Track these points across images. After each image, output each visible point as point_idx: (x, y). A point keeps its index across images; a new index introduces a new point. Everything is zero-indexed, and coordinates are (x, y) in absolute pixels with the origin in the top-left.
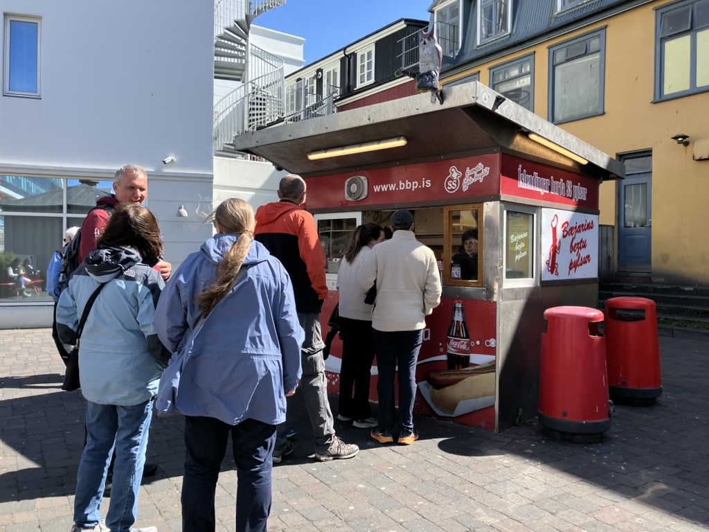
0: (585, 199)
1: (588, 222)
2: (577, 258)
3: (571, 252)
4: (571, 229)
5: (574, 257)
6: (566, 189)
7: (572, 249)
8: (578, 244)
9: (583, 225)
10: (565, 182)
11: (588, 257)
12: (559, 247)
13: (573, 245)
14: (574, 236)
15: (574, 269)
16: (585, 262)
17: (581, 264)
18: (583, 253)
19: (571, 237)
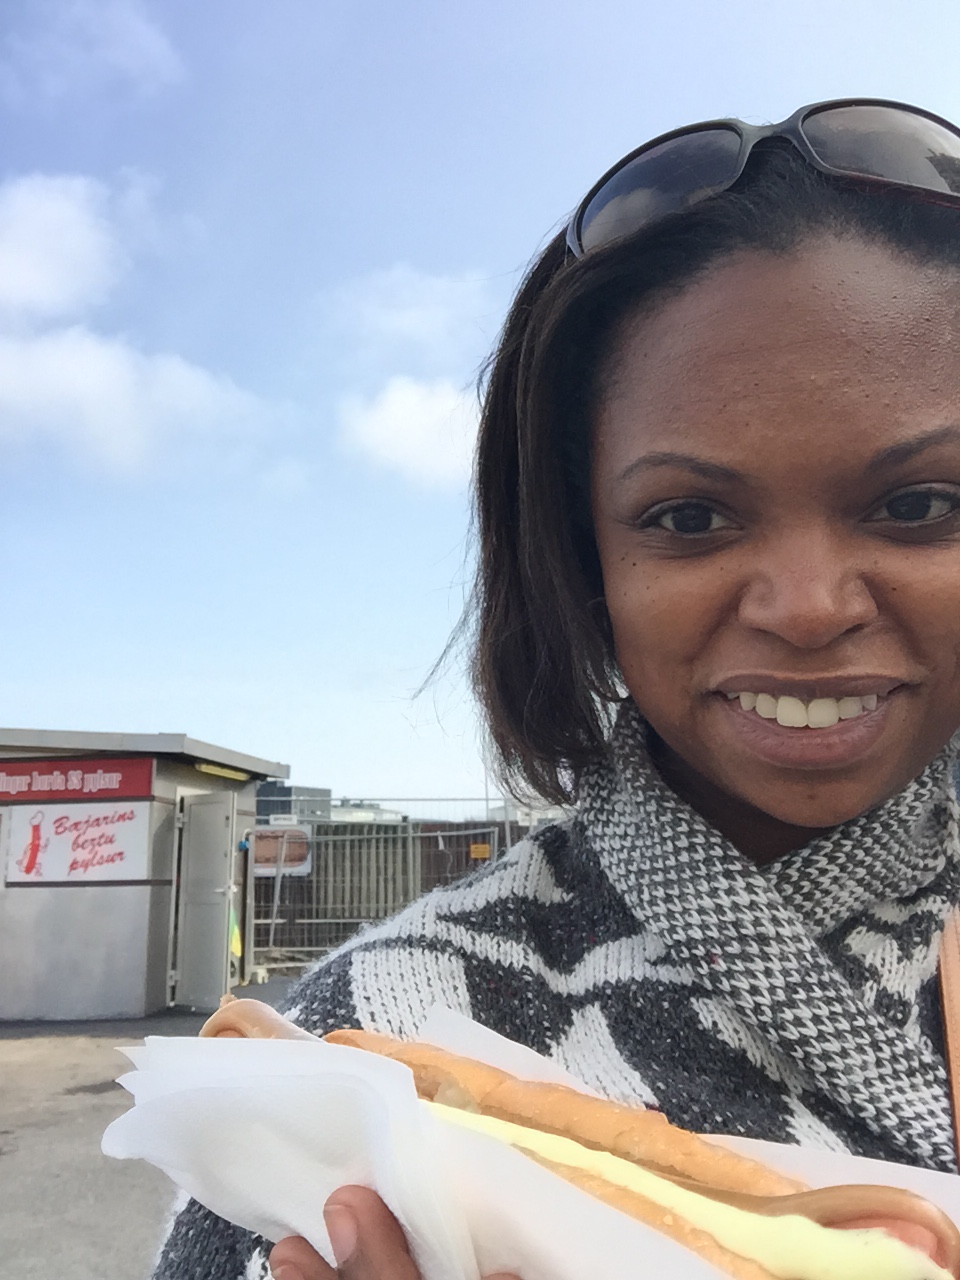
0: (116, 786)
1: (122, 812)
2: (90, 856)
3: (74, 850)
4: (76, 825)
5: (82, 855)
6: (67, 780)
7: (76, 845)
8: (93, 840)
9: (105, 818)
10: (65, 772)
11: (121, 854)
12: (46, 846)
13: (81, 841)
14: (81, 831)
15: (81, 870)
16: (112, 860)
17: (100, 863)
18: (106, 850)
19: (75, 834)
